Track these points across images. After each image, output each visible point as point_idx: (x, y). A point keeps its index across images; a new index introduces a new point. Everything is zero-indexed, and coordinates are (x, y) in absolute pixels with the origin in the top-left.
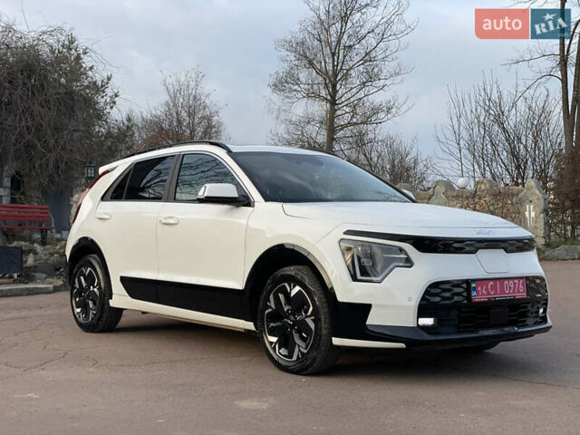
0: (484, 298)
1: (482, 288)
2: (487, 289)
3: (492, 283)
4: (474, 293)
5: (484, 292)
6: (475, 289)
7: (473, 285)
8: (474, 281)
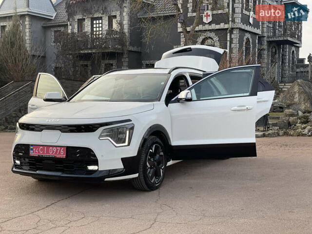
0: (36, 155)
1: (36, 150)
2: (38, 150)
3: (41, 147)
4: (31, 152)
5: (37, 152)
6: (32, 149)
7: (32, 147)
8: (32, 145)
